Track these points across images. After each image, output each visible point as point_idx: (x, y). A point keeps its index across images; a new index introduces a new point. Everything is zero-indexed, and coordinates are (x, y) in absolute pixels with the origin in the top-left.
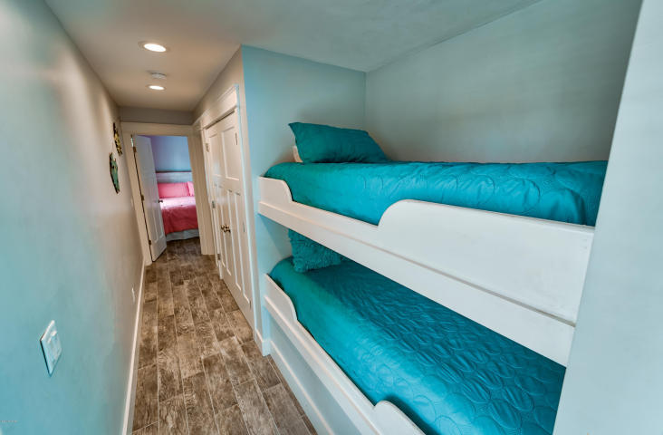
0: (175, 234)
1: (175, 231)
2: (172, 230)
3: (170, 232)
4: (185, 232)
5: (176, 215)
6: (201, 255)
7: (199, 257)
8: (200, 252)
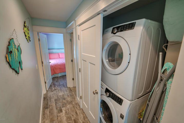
0: (55, 75)
1: (55, 74)
2: (54, 73)
3: (53, 74)
4: (59, 74)
5: (56, 67)
6: (67, 87)
7: (66, 89)
8: (66, 85)
